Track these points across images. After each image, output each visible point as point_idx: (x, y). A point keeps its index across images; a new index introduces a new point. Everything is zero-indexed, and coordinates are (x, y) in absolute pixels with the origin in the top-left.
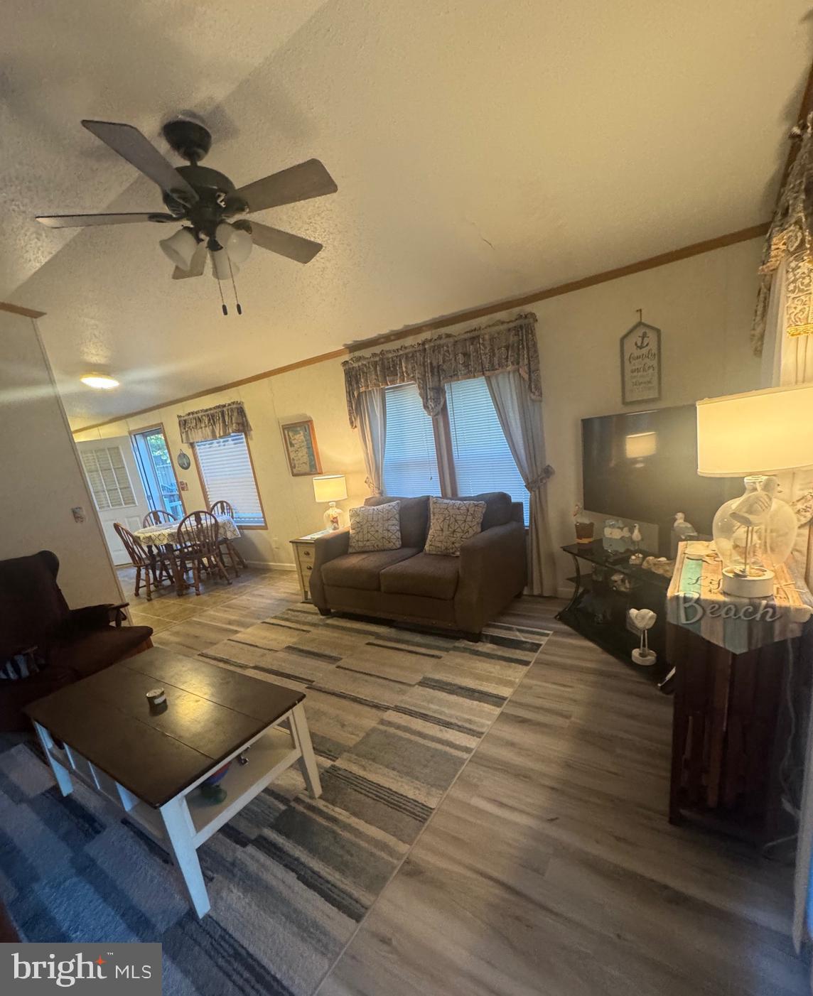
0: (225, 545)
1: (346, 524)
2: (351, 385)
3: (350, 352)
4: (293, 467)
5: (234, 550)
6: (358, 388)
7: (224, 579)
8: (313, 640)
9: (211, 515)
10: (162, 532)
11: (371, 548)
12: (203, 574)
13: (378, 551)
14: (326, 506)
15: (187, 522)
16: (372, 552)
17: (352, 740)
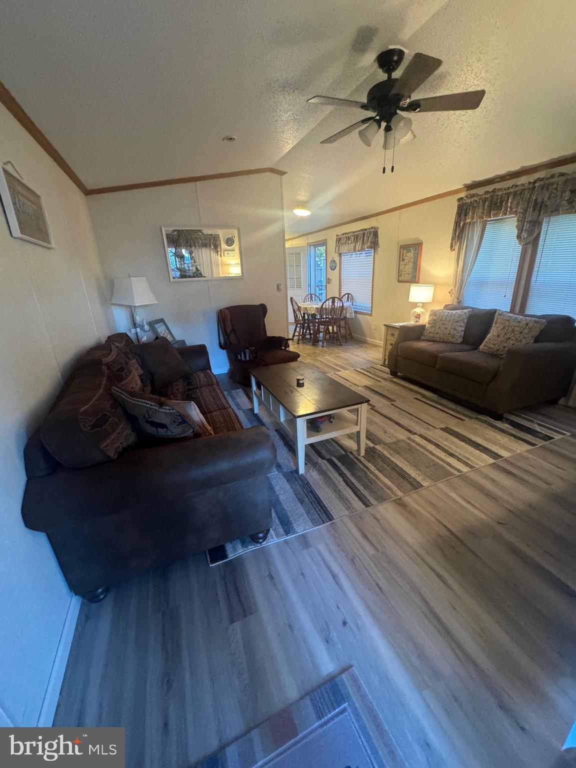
0: (344, 321)
1: (425, 320)
2: (460, 217)
3: (467, 190)
4: (399, 276)
5: (348, 325)
6: (465, 219)
7: (339, 341)
8: (382, 387)
9: (341, 300)
10: (312, 306)
11: (438, 339)
12: (328, 337)
13: (442, 342)
14: (415, 305)
15: (327, 303)
16: (438, 342)
17: (388, 440)
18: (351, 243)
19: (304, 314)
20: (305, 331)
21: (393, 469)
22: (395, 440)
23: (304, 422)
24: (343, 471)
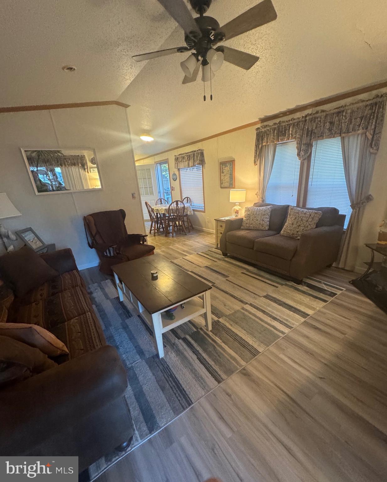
0: (186, 217)
1: (242, 214)
2: (259, 141)
3: (261, 123)
4: (221, 184)
5: (190, 220)
6: (262, 143)
7: (184, 232)
8: (217, 266)
9: (182, 202)
10: (162, 208)
11: (253, 228)
12: (176, 229)
13: (255, 230)
14: (234, 204)
15: (173, 205)
16: (252, 230)
17: (228, 312)
18: (186, 161)
19: (157, 214)
20: (159, 225)
21: (235, 339)
22: (233, 311)
23: (159, 316)
24: (196, 348)
